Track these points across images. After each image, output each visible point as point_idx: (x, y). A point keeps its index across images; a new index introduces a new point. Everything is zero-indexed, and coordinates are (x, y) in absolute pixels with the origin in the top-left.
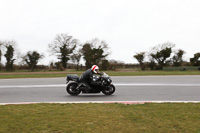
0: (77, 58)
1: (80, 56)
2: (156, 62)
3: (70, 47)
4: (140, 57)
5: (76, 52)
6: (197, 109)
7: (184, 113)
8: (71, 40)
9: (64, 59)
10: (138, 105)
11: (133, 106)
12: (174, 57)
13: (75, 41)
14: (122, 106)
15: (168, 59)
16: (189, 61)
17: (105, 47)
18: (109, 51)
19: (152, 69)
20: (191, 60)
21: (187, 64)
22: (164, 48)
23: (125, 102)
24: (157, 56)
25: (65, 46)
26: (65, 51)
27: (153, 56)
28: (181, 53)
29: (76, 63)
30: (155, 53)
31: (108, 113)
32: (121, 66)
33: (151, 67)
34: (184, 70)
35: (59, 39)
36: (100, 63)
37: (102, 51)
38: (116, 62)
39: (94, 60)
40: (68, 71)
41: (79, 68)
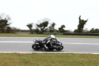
2: (39, 29)
4: (30, 26)
6: (62, 56)
7: (54, 59)
10: (29, 54)
11: (26, 54)
12: (50, 27)
14: (19, 55)
16: (58, 29)
19: (37, 33)
21: (57, 31)
22: (44, 21)
23: (21, 52)
24: (40, 26)
27: (38, 26)
30: (39, 24)
31: (10, 59)
32: (19, 31)
36: (6, 28)
37: (7, 21)
38: (15, 28)
39: (2, 26)
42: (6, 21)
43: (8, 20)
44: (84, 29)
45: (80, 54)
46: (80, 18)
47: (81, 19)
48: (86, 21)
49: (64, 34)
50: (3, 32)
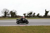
0: (9, 15)
1: (10, 14)
2: (29, 16)
3: (7, 12)
4: (25, 14)
7: (35, 28)
8: (7, 10)
9: (5, 15)
12: (33, 15)
13: (8, 10)
15: (31, 15)
17: (16, 12)
19: (28, 17)
20: (37, 15)
21: (36, 16)
22: (31, 12)
24: (29, 14)
25: (6, 11)
26: (6, 13)
27: (28, 14)
28: (34, 14)
29: (9, 16)
32: (20, 17)
33: (27, 17)
34: (35, 18)
35: (4, 10)
36: (15, 16)
37: (15, 13)
39: (13, 15)
40: (6, 18)
41: (9, 17)
44: (48, 15)
45: (46, 26)
47: (46, 11)
48: (48, 12)
49: (39, 17)
50: (14, 17)
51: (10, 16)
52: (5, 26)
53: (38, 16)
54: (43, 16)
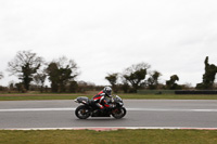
0: (42, 79)
1: (45, 76)
2: (130, 84)
3: (34, 66)
5: (40, 72)
6: (174, 135)
8: (34, 59)
9: (27, 80)
10: (111, 132)
11: (105, 132)
12: (149, 80)
13: (39, 60)
14: (93, 133)
15: (142, 81)
16: (165, 84)
17: (74, 66)
18: (78, 71)
19: (126, 92)
20: (168, 82)
21: (163, 87)
22: (139, 69)
24: (131, 78)
25: (28, 64)
26: (27, 70)
27: (127, 78)
28: (156, 75)
29: (40, 84)
30: (129, 75)
31: (78, 141)
32: (92, 88)
34: (160, 93)
36: (68, 84)
37: (71, 72)
38: (85, 84)
39: (61, 81)
40: (31, 93)
41: (43, 90)
42: (68, 71)
43: (73, 70)
46: (206, 61)
49: (177, 93)
50: (64, 90)
51: (48, 83)
52: (26, 132)
53: (174, 88)
54: (195, 86)
